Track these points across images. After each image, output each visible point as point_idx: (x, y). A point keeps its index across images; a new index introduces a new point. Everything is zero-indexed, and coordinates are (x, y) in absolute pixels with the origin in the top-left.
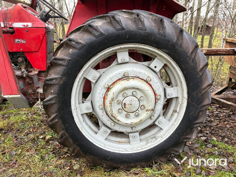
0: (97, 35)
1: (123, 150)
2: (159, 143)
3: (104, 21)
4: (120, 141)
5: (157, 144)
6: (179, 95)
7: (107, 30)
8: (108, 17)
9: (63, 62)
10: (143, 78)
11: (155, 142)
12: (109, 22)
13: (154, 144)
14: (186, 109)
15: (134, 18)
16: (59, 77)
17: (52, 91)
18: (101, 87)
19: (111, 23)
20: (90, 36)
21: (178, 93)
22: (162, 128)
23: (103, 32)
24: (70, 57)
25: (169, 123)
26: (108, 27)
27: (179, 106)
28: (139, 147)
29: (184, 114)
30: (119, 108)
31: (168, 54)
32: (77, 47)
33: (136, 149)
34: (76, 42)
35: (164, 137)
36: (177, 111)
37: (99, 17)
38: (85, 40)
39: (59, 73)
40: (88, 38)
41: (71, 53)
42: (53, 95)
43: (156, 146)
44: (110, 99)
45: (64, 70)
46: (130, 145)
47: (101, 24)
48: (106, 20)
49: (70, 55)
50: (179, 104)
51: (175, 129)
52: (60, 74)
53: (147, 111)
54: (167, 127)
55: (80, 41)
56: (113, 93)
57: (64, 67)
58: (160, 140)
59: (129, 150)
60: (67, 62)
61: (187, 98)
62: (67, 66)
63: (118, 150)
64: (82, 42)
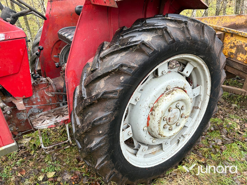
0: (150, 53)
1: (161, 160)
2: (188, 140)
3: (154, 35)
4: (152, 152)
5: (186, 143)
6: (201, 93)
7: (159, 46)
8: (161, 30)
9: (114, 95)
10: (181, 87)
11: (184, 141)
12: (160, 36)
13: (184, 144)
14: (208, 104)
15: (182, 28)
16: (111, 113)
17: (101, 132)
18: (146, 108)
19: (162, 36)
20: (142, 56)
21: (200, 91)
22: (187, 126)
23: (155, 49)
24: (122, 86)
25: (192, 119)
26: (159, 41)
27: (201, 103)
28: (171, 151)
29: (206, 109)
30: (164, 124)
31: (203, 59)
32: (130, 73)
33: (171, 154)
34: (129, 67)
35: (191, 133)
36: (198, 107)
37: (146, 29)
38: (137, 62)
39: (110, 109)
40: (141, 59)
41: (123, 81)
42: (102, 136)
43: (186, 144)
44: (159, 119)
45: (116, 103)
46: (164, 152)
47: (151, 39)
48: (156, 33)
49: (122, 84)
50: (201, 101)
51: (199, 124)
52: (112, 109)
53: (185, 117)
54: (191, 124)
55: (132, 64)
56: (162, 112)
57: (115, 100)
58: (188, 137)
59: (165, 158)
60: (119, 93)
61: (210, 95)
62: (118, 98)
63: (157, 162)
64: (135, 65)
